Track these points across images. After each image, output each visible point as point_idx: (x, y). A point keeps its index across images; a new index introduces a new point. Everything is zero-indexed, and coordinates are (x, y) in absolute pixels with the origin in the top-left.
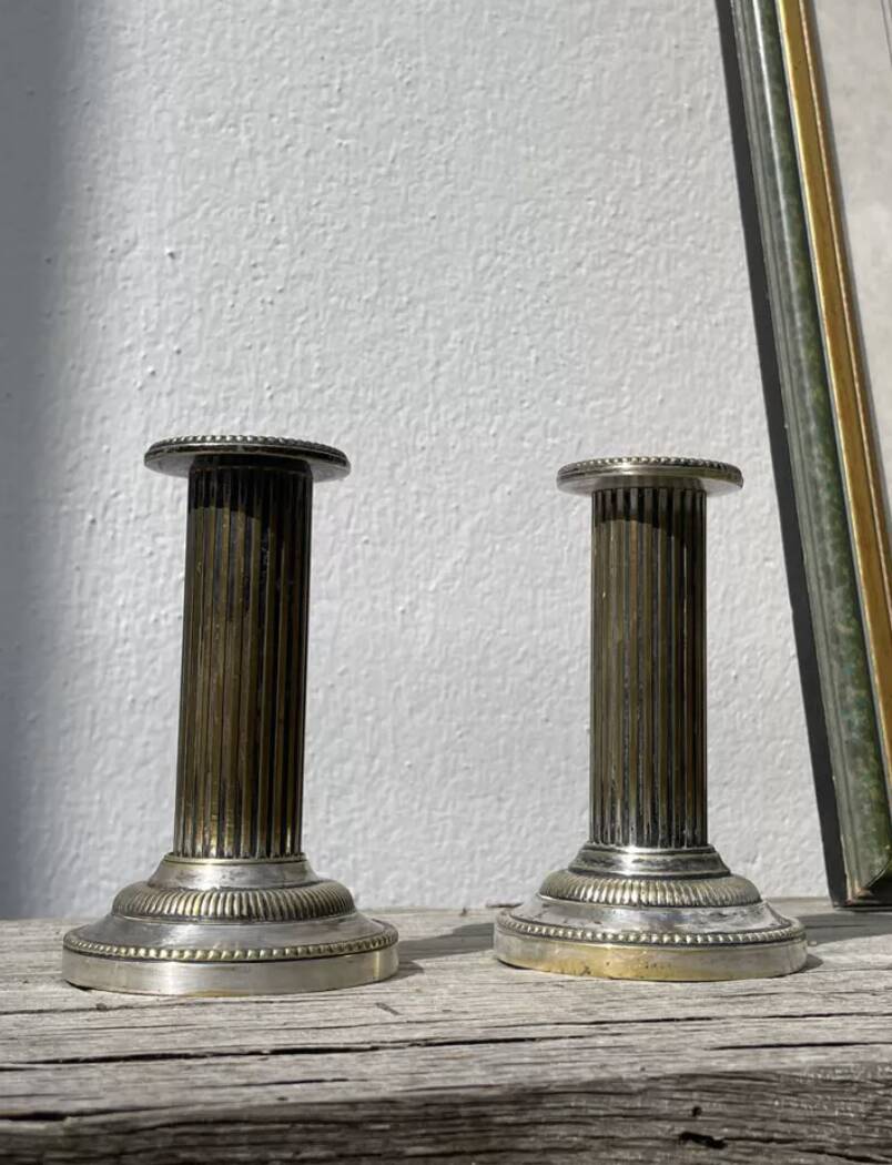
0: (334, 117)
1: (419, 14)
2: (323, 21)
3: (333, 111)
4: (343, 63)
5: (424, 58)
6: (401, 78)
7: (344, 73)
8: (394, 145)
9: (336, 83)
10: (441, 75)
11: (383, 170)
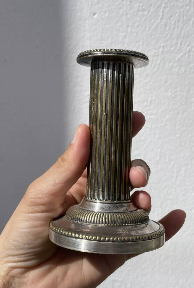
0: (148, 110)
1: (178, 75)
2: (146, 81)
3: (148, 108)
4: (152, 93)
5: (179, 89)
6: (171, 96)
7: (152, 97)
8: (167, 116)
9: (149, 100)
10: (184, 94)
11: (163, 124)
